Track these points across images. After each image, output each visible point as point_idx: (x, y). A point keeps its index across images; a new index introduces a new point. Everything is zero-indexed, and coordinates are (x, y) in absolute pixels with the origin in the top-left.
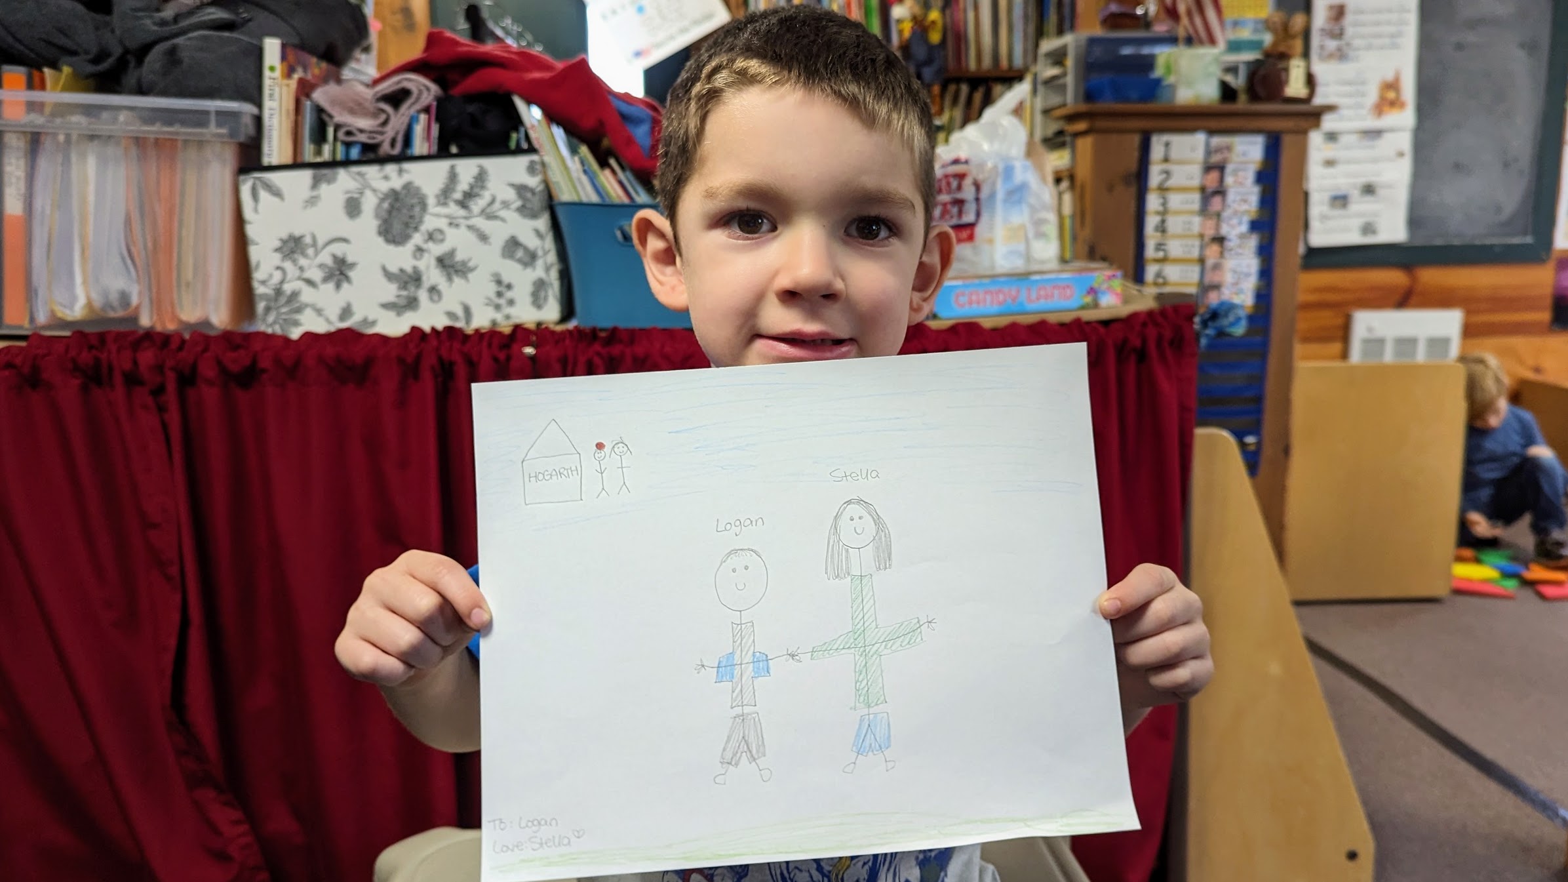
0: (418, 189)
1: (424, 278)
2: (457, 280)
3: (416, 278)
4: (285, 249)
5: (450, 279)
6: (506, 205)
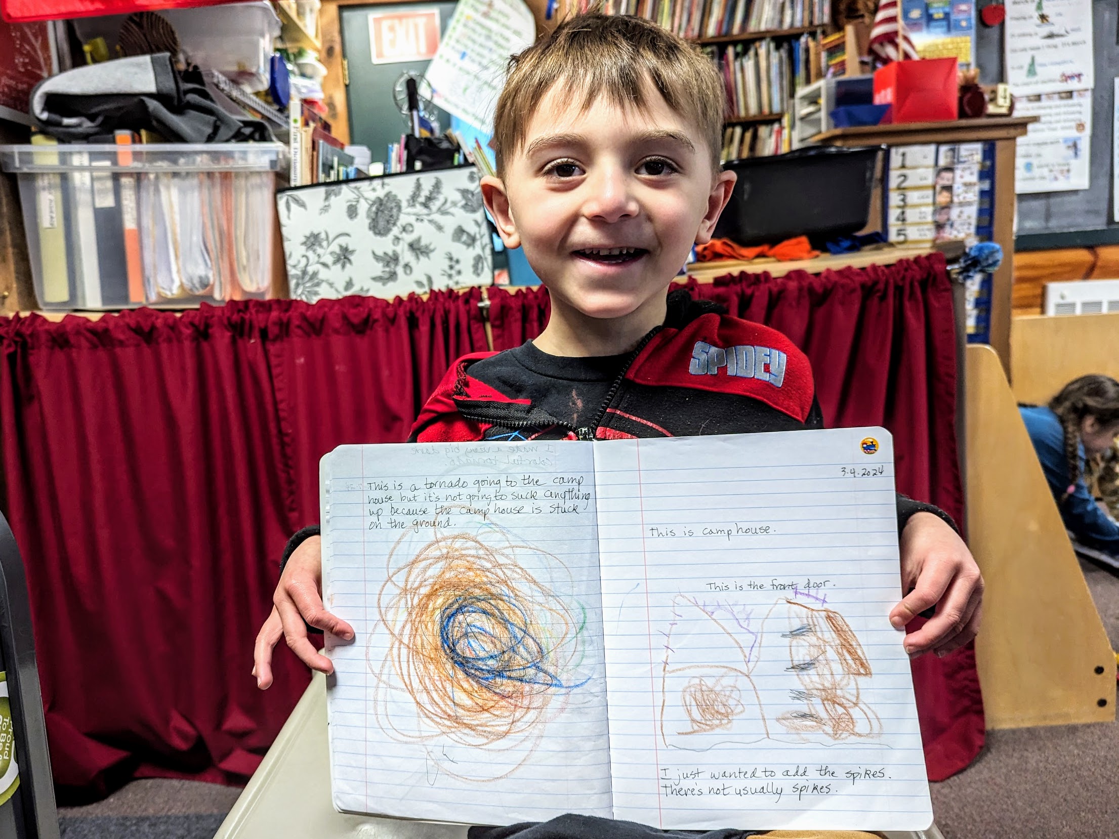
0: (395, 196)
1: (400, 258)
2: (422, 258)
3: (395, 259)
4: (308, 243)
5: (418, 258)
6: (454, 204)
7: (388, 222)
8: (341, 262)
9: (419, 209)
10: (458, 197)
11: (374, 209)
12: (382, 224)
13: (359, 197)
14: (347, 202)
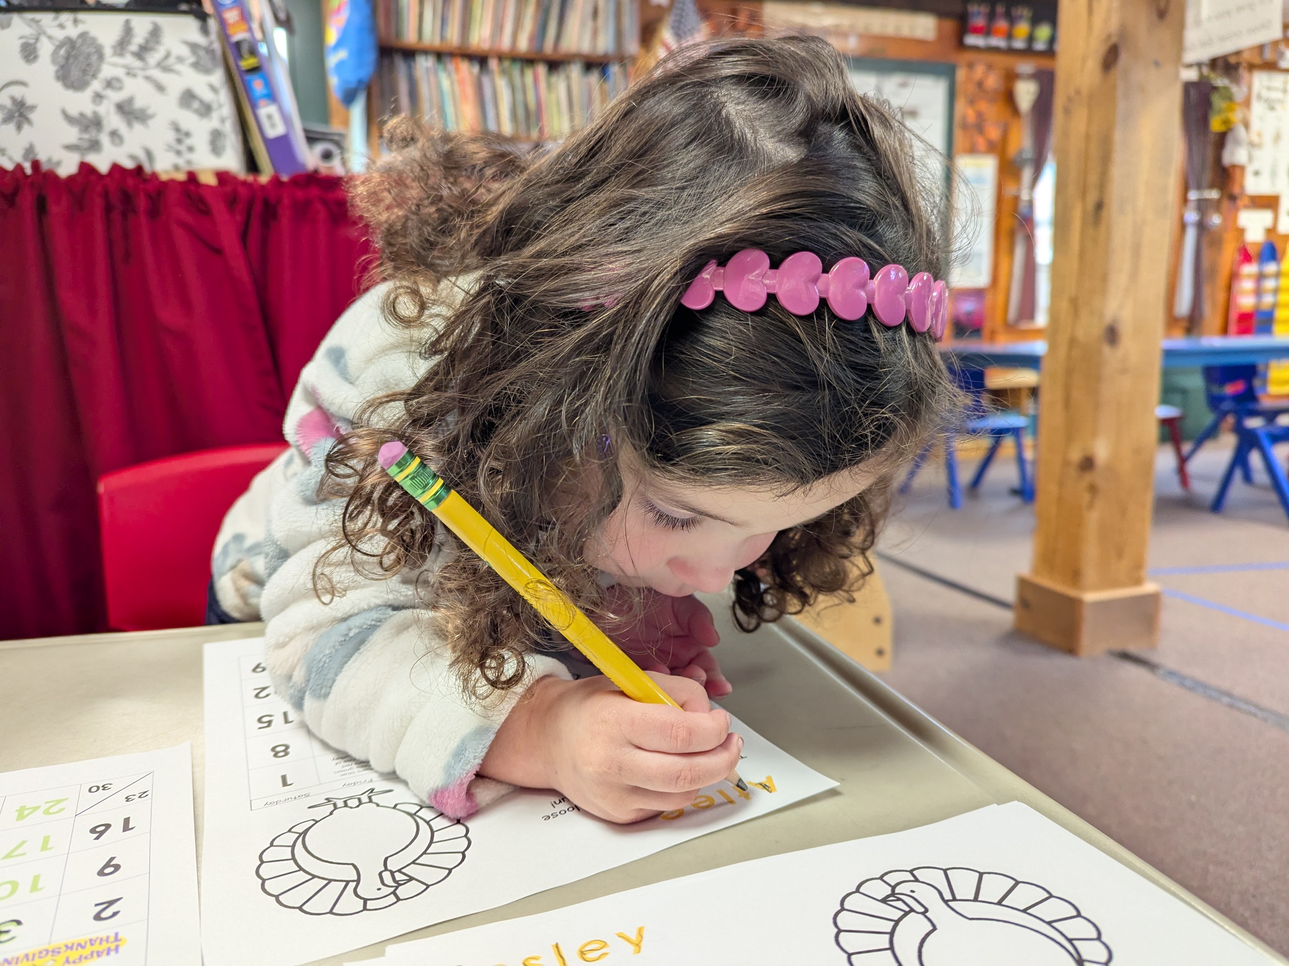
0: (94, 40)
1: (105, 123)
2: (137, 126)
3: (96, 123)
5: (130, 124)
6: (180, 59)
7: (84, 72)
9: (129, 60)
10: (185, 51)
11: (62, 52)
12: (75, 73)
13: (39, 34)
14: (21, 38)
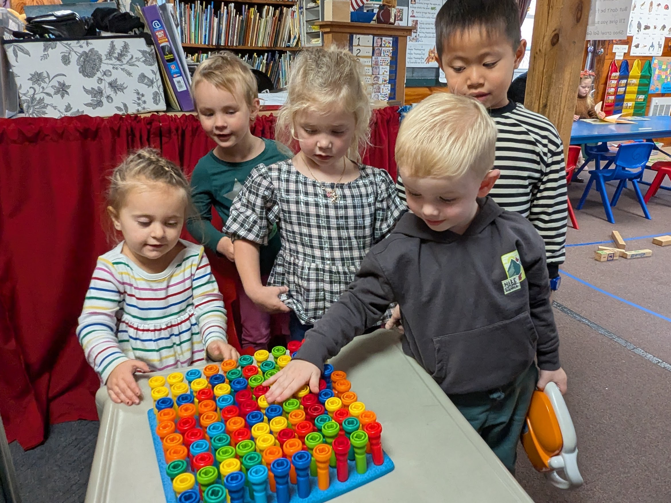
0: (97, 52)
1: (104, 92)
3: (100, 92)
4: (33, 79)
5: (116, 92)
6: (138, 59)
7: (93, 68)
8: (61, 92)
9: (114, 61)
10: (140, 55)
11: (82, 59)
12: (88, 69)
13: (70, 51)
14: (61, 53)
